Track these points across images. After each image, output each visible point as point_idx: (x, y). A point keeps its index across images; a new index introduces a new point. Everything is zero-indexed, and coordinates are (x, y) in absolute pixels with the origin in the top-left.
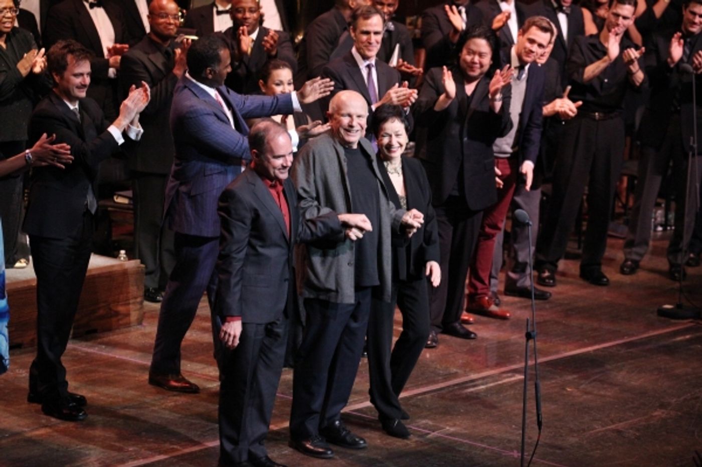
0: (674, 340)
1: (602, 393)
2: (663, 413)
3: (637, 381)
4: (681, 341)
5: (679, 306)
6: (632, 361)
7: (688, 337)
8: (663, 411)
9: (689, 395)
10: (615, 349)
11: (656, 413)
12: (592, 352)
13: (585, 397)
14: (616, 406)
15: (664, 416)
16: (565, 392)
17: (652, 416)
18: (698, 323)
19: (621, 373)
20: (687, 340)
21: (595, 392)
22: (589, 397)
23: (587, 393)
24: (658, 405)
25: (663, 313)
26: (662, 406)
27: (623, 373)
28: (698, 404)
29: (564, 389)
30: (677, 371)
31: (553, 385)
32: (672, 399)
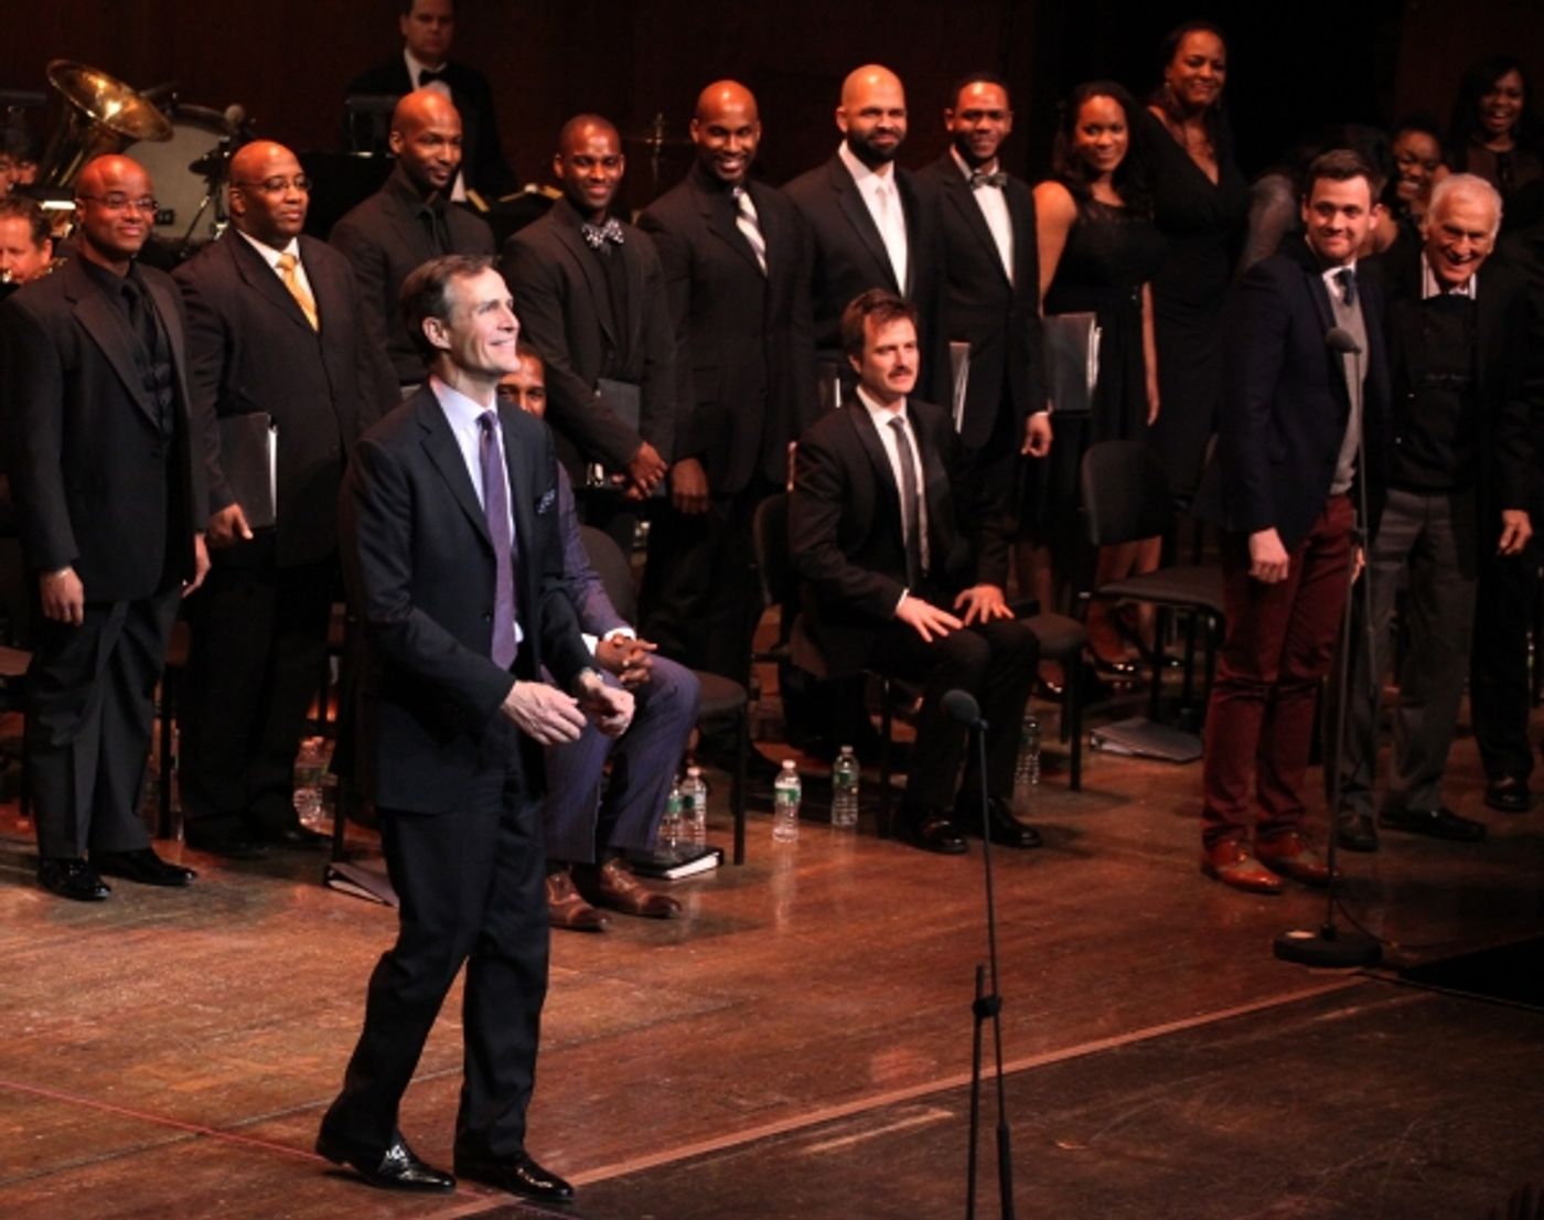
0: (1318, 1018)
1: (1147, 1153)
2: (1299, 1204)
3: (1232, 1124)
4: (1336, 1022)
5: (1327, 934)
6: (1219, 1073)
7: (1352, 1011)
8: (1298, 1198)
9: (1361, 1157)
10: (1173, 1042)
11: (1281, 1205)
12: (1117, 1051)
13: (1104, 1164)
14: (1183, 1188)
15: (1301, 1211)
16: (1053, 1153)
17: (1272, 1213)
18: (1377, 977)
19: (1193, 1103)
20: (1349, 1020)
21: (1130, 1152)
22: (1115, 1163)
23: (1110, 1155)
24: (1285, 1183)
25: (1290, 952)
26: (1296, 1186)
27: (1196, 1103)
28: (1385, 1182)
29: (1052, 1144)
30: (1330, 1098)
31: (1024, 1135)
32: (1320, 1169)
